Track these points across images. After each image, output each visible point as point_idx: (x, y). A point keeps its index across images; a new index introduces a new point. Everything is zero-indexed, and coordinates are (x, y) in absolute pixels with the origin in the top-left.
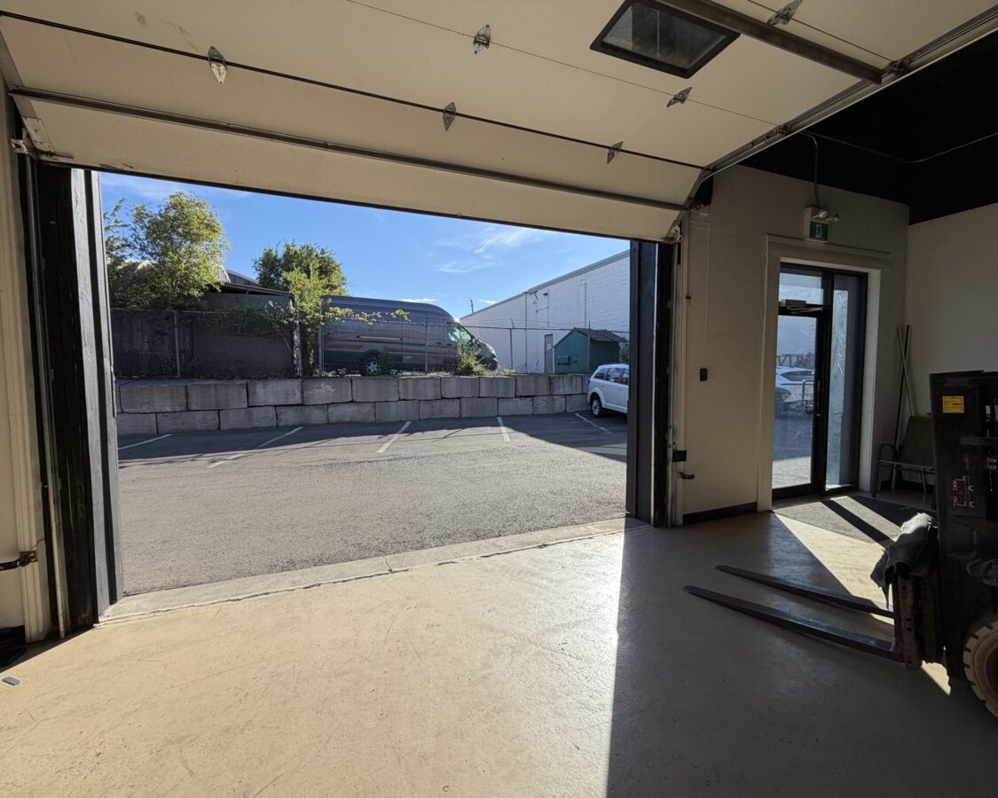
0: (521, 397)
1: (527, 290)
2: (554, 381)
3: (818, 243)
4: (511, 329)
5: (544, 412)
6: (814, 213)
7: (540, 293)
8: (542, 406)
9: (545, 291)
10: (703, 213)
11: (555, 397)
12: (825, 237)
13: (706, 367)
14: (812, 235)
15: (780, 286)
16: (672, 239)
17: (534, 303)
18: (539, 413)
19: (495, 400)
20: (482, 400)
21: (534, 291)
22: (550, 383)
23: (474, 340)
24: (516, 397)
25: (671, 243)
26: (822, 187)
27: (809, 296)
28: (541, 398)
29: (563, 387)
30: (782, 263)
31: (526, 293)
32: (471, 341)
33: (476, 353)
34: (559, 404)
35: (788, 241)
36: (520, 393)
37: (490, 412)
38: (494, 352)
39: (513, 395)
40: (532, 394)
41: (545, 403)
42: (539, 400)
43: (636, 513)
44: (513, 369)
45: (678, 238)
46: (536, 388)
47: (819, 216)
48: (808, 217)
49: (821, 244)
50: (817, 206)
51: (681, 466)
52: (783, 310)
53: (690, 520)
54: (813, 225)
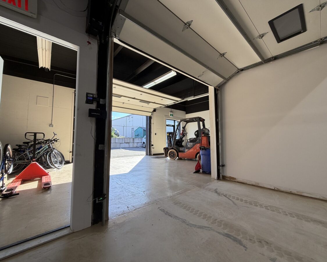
1: (127, 116)
4: (123, 126)
5: (132, 147)
7: (131, 117)
10: (155, 113)
11: (134, 143)
12: (172, 116)
13: (156, 133)
14: (171, 116)
15: (167, 122)
17: (129, 119)
18: (130, 147)
19: (120, 144)
20: (117, 144)
21: (129, 116)
22: (133, 140)
23: (113, 129)
26: (172, 109)
27: (172, 124)
29: (136, 140)
30: (167, 119)
34: (135, 145)
36: (126, 142)
37: (118, 146)
38: (118, 132)
39: (124, 143)
41: (132, 145)
42: (130, 144)
43: (147, 155)
44: (124, 136)
45: (151, 116)
46: (130, 141)
47: (171, 113)
48: (170, 113)
49: (172, 117)
50: (171, 112)
51: (152, 147)
52: (167, 125)
53: (154, 155)
54: (171, 114)
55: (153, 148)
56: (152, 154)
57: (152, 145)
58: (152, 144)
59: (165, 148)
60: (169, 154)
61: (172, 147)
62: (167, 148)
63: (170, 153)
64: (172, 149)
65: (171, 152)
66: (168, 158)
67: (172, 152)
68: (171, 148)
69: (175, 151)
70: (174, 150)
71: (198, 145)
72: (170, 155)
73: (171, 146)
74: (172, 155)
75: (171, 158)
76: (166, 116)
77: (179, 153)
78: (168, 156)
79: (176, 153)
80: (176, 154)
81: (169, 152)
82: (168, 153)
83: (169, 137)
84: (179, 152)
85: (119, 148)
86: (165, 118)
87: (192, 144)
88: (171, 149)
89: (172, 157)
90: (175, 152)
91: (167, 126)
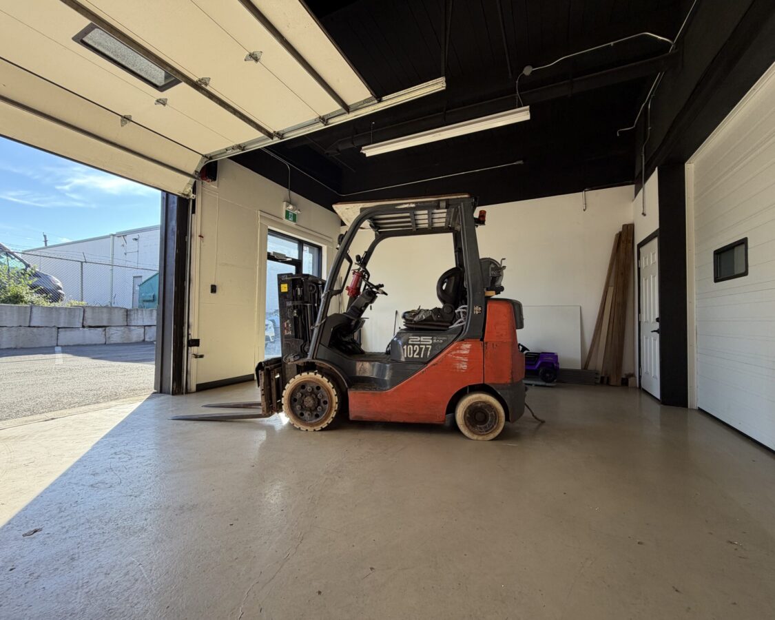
0: (90, 327)
1: (114, 233)
2: (132, 313)
3: (290, 223)
4: (82, 263)
5: (119, 341)
6: (287, 206)
7: (130, 238)
8: (116, 335)
9: (135, 236)
10: (211, 186)
11: (132, 328)
12: (294, 220)
13: (216, 284)
14: (287, 217)
15: (268, 243)
16: (188, 195)
17: (123, 246)
18: (112, 342)
19: (54, 330)
20: (35, 330)
21: (123, 235)
22: (127, 315)
23: (29, 269)
24: (83, 327)
25: (188, 198)
26: (293, 193)
27: (289, 253)
28: (115, 328)
29: (142, 319)
30: (269, 230)
31: (114, 235)
32: (25, 270)
33: (30, 282)
34: (136, 335)
35: (273, 218)
36: (89, 322)
37: (45, 342)
38: (59, 284)
39: (80, 325)
40: (105, 324)
41: (120, 333)
42: (112, 331)
43: (161, 389)
44: (82, 300)
45: (192, 196)
46: (110, 319)
47: (291, 207)
48: (284, 207)
49: (293, 224)
50: (290, 202)
51: (194, 350)
52: (271, 257)
53: (203, 388)
54: (287, 212)
55: (196, 356)
56: (193, 387)
57: (196, 343)
58: (194, 336)
59: (268, 362)
60: (292, 400)
61: (309, 358)
62: (277, 363)
63: (299, 395)
64: (309, 367)
65: (302, 386)
66: (282, 419)
67: (308, 388)
68: (301, 362)
69: (325, 380)
70: (319, 376)
71: (466, 347)
72: (298, 407)
73: (305, 354)
74: (309, 402)
75: (304, 422)
76: (267, 214)
77: (351, 393)
78: (279, 408)
79: (334, 392)
80: (335, 399)
81: (289, 387)
82: (286, 393)
83: (289, 304)
84: (350, 386)
85: (49, 350)
86: (264, 222)
87: (427, 340)
88: (300, 370)
89: (306, 415)
90: (330, 385)
91: (268, 261)
